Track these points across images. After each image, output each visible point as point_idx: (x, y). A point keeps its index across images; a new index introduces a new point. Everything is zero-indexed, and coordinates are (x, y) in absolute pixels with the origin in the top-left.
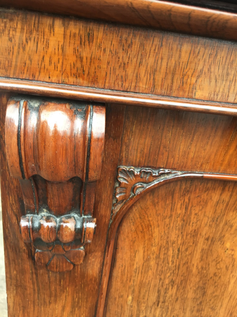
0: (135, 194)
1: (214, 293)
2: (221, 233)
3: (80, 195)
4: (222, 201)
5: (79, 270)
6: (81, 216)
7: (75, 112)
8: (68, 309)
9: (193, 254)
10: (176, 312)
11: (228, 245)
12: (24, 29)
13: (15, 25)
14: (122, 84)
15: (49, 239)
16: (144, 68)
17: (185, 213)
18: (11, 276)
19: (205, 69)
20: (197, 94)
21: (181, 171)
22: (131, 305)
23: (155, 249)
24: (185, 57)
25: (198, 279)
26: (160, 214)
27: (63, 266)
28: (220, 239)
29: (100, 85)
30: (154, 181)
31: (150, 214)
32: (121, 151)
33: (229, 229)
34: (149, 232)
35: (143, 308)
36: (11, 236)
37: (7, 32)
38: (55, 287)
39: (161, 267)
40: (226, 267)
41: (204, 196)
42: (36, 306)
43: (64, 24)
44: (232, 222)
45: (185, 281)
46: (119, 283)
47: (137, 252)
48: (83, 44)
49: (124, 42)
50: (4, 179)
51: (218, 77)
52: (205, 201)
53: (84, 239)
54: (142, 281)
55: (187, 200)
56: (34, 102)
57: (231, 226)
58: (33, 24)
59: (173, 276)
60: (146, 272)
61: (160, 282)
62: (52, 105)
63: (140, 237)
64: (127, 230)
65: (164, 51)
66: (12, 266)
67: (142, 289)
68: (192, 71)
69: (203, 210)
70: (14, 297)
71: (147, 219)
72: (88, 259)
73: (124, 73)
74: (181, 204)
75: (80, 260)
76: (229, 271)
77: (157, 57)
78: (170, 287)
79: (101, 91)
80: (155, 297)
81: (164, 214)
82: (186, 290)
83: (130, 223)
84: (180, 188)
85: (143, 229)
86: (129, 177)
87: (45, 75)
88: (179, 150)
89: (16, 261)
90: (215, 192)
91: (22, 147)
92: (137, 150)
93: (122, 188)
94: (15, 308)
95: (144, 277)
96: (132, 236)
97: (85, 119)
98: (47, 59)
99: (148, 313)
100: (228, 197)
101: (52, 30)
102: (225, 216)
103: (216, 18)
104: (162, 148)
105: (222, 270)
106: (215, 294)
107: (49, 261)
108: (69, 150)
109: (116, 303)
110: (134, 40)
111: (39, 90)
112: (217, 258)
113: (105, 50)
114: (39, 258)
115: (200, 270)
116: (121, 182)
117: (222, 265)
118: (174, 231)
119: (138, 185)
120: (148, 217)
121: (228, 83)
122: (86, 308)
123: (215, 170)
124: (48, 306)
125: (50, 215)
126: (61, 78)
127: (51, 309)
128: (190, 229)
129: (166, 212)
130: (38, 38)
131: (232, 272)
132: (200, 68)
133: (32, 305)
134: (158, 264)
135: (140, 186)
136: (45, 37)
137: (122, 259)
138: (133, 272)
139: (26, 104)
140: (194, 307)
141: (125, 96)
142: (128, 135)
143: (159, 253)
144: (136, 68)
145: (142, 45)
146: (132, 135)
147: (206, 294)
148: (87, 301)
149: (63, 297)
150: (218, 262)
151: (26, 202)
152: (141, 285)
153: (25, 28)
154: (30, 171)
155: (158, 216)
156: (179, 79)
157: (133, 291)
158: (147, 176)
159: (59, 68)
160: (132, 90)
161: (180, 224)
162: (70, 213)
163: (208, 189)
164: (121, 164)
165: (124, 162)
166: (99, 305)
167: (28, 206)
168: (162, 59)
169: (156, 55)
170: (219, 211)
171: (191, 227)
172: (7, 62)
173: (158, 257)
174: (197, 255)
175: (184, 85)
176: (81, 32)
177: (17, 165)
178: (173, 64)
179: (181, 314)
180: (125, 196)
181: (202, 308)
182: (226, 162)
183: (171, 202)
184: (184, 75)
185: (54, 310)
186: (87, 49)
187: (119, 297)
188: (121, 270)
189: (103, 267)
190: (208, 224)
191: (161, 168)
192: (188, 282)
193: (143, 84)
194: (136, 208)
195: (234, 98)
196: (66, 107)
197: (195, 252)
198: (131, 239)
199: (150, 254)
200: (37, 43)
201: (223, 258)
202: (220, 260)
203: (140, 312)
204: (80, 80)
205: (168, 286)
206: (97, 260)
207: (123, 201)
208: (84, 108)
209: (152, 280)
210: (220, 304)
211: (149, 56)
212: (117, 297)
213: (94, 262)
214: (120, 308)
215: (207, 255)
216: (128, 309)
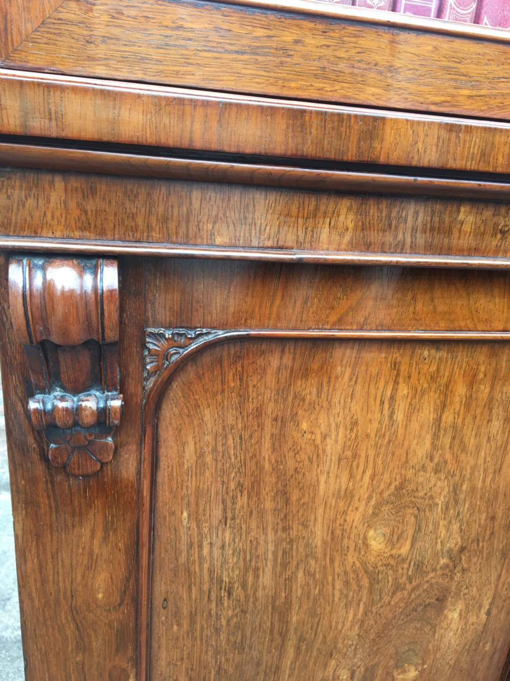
0: (169, 363)
1: (300, 499)
2: (292, 409)
3: (100, 365)
4: (284, 366)
5: (109, 472)
6: (104, 393)
7: (84, 268)
8: (99, 534)
9: (261, 442)
10: (253, 534)
11: (304, 426)
12: (22, 187)
13: (13, 182)
14: (133, 235)
15: (66, 422)
16: (155, 218)
17: (241, 385)
18: (17, 488)
19: (221, 215)
20: (216, 240)
21: (223, 330)
22: (188, 525)
23: (208, 438)
24: (196, 203)
25: (274, 480)
26: (208, 389)
27: (86, 466)
28: (292, 419)
29: (109, 237)
30: (191, 344)
31: (196, 391)
32: (146, 311)
33: (301, 403)
34: (198, 415)
35: (206, 530)
36: (17, 430)
37: (4, 190)
38: (78, 501)
39: (222, 464)
40: (309, 458)
41: (260, 362)
42: (54, 533)
43: (64, 180)
44: (303, 394)
45: (257, 482)
46: (167, 493)
47: (186, 445)
48: (86, 197)
49: (129, 192)
50: (5, 354)
51: (235, 221)
52: (263, 368)
53: (109, 420)
54: (199, 487)
55: (239, 369)
56: (38, 259)
57: (304, 400)
58: (32, 181)
59: (240, 477)
60: (202, 473)
61: (223, 487)
62: (58, 262)
63: (187, 423)
64: (168, 415)
65: (174, 199)
66: (19, 472)
67: (200, 501)
68: (207, 218)
69: (263, 381)
70: (23, 520)
71: (192, 397)
72: (120, 456)
73: (134, 223)
74: (234, 374)
75: (108, 455)
76: (315, 464)
77: (167, 205)
78: (239, 495)
79: (111, 243)
80: (220, 511)
81: (213, 390)
82: (261, 497)
83: (171, 405)
84: (229, 354)
85: (189, 412)
86: (159, 341)
87: (48, 230)
88: (216, 305)
89: (24, 465)
90: (273, 355)
91: (29, 308)
92: (165, 307)
93: (153, 356)
94: (24, 538)
95: (200, 480)
96: (176, 422)
97: (95, 274)
98: (49, 215)
99: (214, 538)
100: (291, 361)
101: (52, 186)
102: (292, 386)
103: (213, 169)
104: (194, 304)
105: (305, 463)
106: (303, 501)
107: (68, 459)
108: (80, 309)
109: (167, 524)
110: (139, 191)
111: (42, 247)
112: (293, 446)
113: (110, 202)
114: (55, 457)
115: (275, 465)
116: (151, 348)
117: (303, 456)
118: (231, 411)
119: (172, 351)
120: (193, 395)
121: (248, 227)
122: (125, 530)
123: (264, 325)
124: (71, 532)
125: (64, 394)
126: (65, 233)
127: (75, 536)
128: (251, 406)
129: (216, 387)
130: (38, 194)
131: (318, 466)
132: (214, 213)
133: (49, 532)
134: (216, 460)
135: (174, 351)
136: (46, 193)
137: (166, 456)
138: (185, 476)
139: (30, 263)
140: (277, 524)
141: (136, 247)
142: (151, 291)
143: (216, 444)
144: (147, 217)
145: (149, 194)
146: (156, 290)
147: (291, 502)
148: (124, 520)
149: (91, 515)
150: (296, 451)
151: (34, 380)
152: (198, 493)
153: (24, 185)
154: (38, 335)
155: (206, 393)
156: (194, 226)
157: (188, 504)
158: (181, 339)
159: (63, 223)
160: (145, 240)
161: (237, 401)
162: (89, 391)
163: (263, 353)
164: (148, 326)
165: (151, 323)
166: (141, 524)
167: (36, 385)
168: (172, 207)
169: (166, 203)
170: (283, 380)
171: (251, 405)
172: (6, 220)
173: (215, 450)
174: (267, 444)
175: (201, 231)
176: (83, 186)
177: (24, 327)
178: (185, 212)
179: (260, 535)
180: (158, 365)
181: (289, 524)
182: (274, 316)
183: (220, 372)
184: (199, 222)
185: (80, 536)
186: (91, 202)
187: (170, 515)
188: (168, 472)
189: (141, 466)
190: (273, 399)
191: (198, 328)
192: (261, 485)
193: (156, 233)
194: (177, 383)
195: (257, 242)
196: (73, 262)
197: (263, 439)
198: (175, 426)
199: (203, 446)
200: (38, 199)
201: (303, 446)
202: (299, 448)
203: (202, 538)
204: (87, 234)
205: (235, 493)
206: (132, 456)
207: (156, 372)
208: (94, 262)
209: (211, 485)
210: (313, 517)
211: (158, 205)
212: (168, 515)
213: (129, 459)
214: (174, 532)
215: (280, 442)
216: (184, 533)
